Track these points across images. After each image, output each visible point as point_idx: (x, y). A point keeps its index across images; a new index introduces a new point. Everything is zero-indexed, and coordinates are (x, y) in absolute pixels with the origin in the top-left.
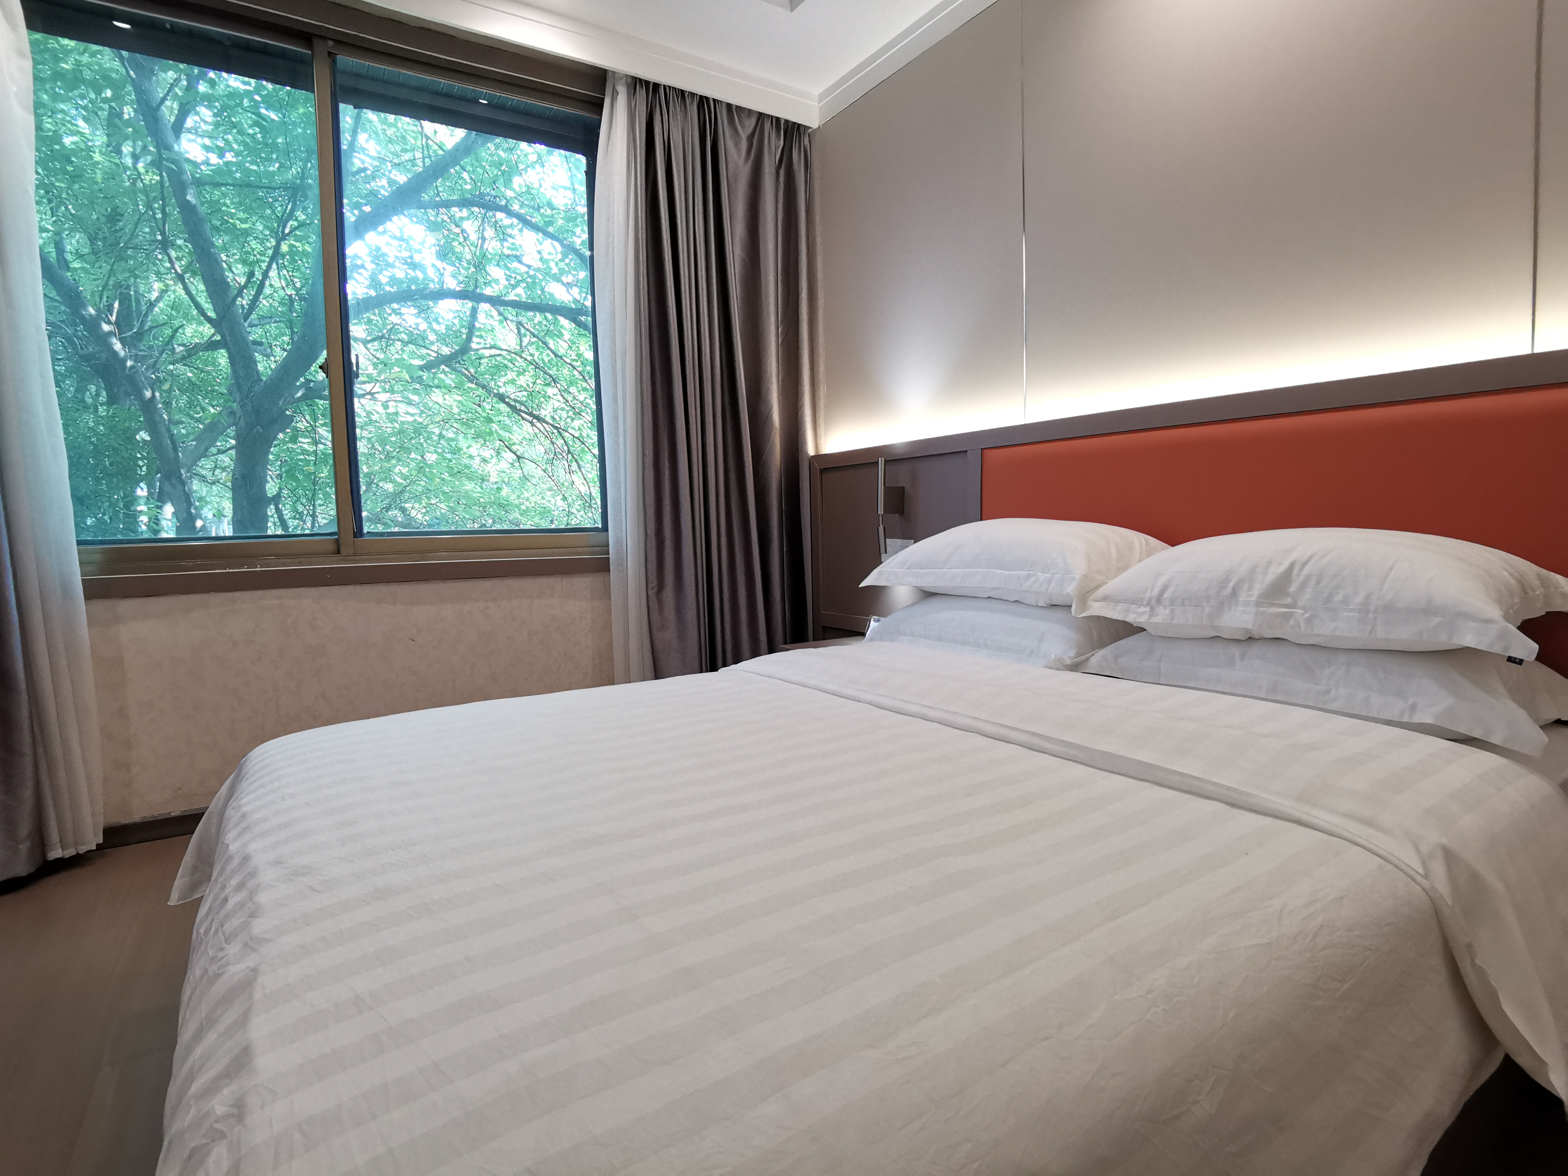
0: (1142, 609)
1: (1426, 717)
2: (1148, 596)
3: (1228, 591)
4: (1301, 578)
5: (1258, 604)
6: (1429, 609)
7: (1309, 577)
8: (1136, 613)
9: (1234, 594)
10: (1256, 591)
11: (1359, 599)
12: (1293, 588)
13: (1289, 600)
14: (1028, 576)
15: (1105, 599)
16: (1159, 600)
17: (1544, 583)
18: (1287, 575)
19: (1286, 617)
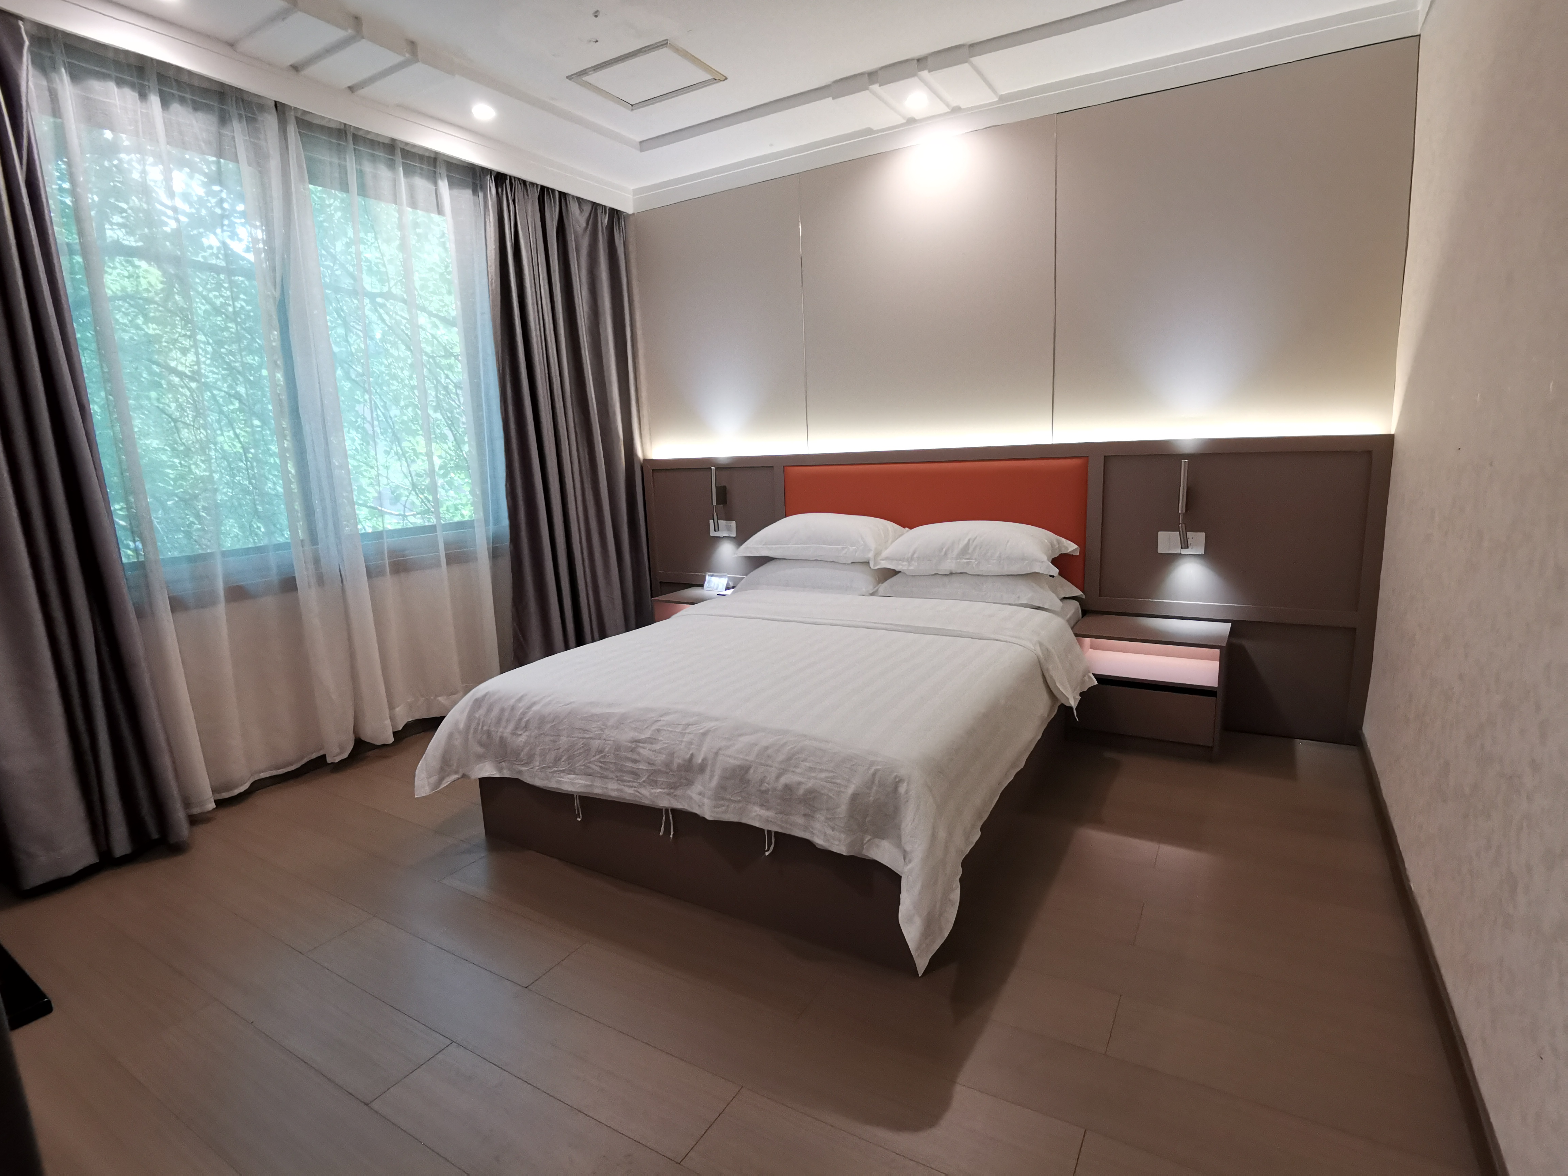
0: (905, 563)
1: (1024, 601)
2: (906, 557)
3: (943, 553)
4: (973, 547)
5: (957, 558)
6: (1023, 559)
7: (976, 546)
8: (902, 565)
9: (946, 554)
10: (956, 552)
11: (998, 554)
12: (970, 551)
13: (968, 557)
14: (843, 549)
15: (886, 559)
16: (912, 558)
17: (1059, 542)
18: (967, 545)
19: (968, 563)
